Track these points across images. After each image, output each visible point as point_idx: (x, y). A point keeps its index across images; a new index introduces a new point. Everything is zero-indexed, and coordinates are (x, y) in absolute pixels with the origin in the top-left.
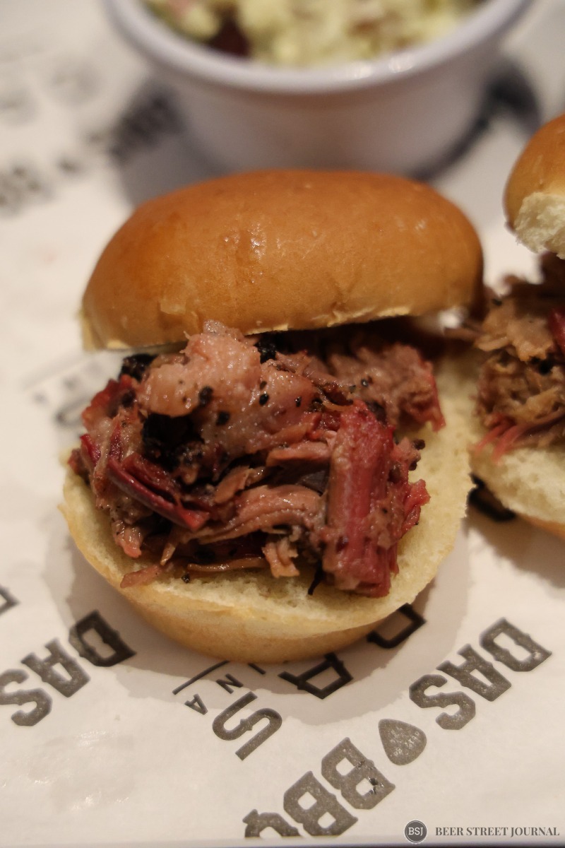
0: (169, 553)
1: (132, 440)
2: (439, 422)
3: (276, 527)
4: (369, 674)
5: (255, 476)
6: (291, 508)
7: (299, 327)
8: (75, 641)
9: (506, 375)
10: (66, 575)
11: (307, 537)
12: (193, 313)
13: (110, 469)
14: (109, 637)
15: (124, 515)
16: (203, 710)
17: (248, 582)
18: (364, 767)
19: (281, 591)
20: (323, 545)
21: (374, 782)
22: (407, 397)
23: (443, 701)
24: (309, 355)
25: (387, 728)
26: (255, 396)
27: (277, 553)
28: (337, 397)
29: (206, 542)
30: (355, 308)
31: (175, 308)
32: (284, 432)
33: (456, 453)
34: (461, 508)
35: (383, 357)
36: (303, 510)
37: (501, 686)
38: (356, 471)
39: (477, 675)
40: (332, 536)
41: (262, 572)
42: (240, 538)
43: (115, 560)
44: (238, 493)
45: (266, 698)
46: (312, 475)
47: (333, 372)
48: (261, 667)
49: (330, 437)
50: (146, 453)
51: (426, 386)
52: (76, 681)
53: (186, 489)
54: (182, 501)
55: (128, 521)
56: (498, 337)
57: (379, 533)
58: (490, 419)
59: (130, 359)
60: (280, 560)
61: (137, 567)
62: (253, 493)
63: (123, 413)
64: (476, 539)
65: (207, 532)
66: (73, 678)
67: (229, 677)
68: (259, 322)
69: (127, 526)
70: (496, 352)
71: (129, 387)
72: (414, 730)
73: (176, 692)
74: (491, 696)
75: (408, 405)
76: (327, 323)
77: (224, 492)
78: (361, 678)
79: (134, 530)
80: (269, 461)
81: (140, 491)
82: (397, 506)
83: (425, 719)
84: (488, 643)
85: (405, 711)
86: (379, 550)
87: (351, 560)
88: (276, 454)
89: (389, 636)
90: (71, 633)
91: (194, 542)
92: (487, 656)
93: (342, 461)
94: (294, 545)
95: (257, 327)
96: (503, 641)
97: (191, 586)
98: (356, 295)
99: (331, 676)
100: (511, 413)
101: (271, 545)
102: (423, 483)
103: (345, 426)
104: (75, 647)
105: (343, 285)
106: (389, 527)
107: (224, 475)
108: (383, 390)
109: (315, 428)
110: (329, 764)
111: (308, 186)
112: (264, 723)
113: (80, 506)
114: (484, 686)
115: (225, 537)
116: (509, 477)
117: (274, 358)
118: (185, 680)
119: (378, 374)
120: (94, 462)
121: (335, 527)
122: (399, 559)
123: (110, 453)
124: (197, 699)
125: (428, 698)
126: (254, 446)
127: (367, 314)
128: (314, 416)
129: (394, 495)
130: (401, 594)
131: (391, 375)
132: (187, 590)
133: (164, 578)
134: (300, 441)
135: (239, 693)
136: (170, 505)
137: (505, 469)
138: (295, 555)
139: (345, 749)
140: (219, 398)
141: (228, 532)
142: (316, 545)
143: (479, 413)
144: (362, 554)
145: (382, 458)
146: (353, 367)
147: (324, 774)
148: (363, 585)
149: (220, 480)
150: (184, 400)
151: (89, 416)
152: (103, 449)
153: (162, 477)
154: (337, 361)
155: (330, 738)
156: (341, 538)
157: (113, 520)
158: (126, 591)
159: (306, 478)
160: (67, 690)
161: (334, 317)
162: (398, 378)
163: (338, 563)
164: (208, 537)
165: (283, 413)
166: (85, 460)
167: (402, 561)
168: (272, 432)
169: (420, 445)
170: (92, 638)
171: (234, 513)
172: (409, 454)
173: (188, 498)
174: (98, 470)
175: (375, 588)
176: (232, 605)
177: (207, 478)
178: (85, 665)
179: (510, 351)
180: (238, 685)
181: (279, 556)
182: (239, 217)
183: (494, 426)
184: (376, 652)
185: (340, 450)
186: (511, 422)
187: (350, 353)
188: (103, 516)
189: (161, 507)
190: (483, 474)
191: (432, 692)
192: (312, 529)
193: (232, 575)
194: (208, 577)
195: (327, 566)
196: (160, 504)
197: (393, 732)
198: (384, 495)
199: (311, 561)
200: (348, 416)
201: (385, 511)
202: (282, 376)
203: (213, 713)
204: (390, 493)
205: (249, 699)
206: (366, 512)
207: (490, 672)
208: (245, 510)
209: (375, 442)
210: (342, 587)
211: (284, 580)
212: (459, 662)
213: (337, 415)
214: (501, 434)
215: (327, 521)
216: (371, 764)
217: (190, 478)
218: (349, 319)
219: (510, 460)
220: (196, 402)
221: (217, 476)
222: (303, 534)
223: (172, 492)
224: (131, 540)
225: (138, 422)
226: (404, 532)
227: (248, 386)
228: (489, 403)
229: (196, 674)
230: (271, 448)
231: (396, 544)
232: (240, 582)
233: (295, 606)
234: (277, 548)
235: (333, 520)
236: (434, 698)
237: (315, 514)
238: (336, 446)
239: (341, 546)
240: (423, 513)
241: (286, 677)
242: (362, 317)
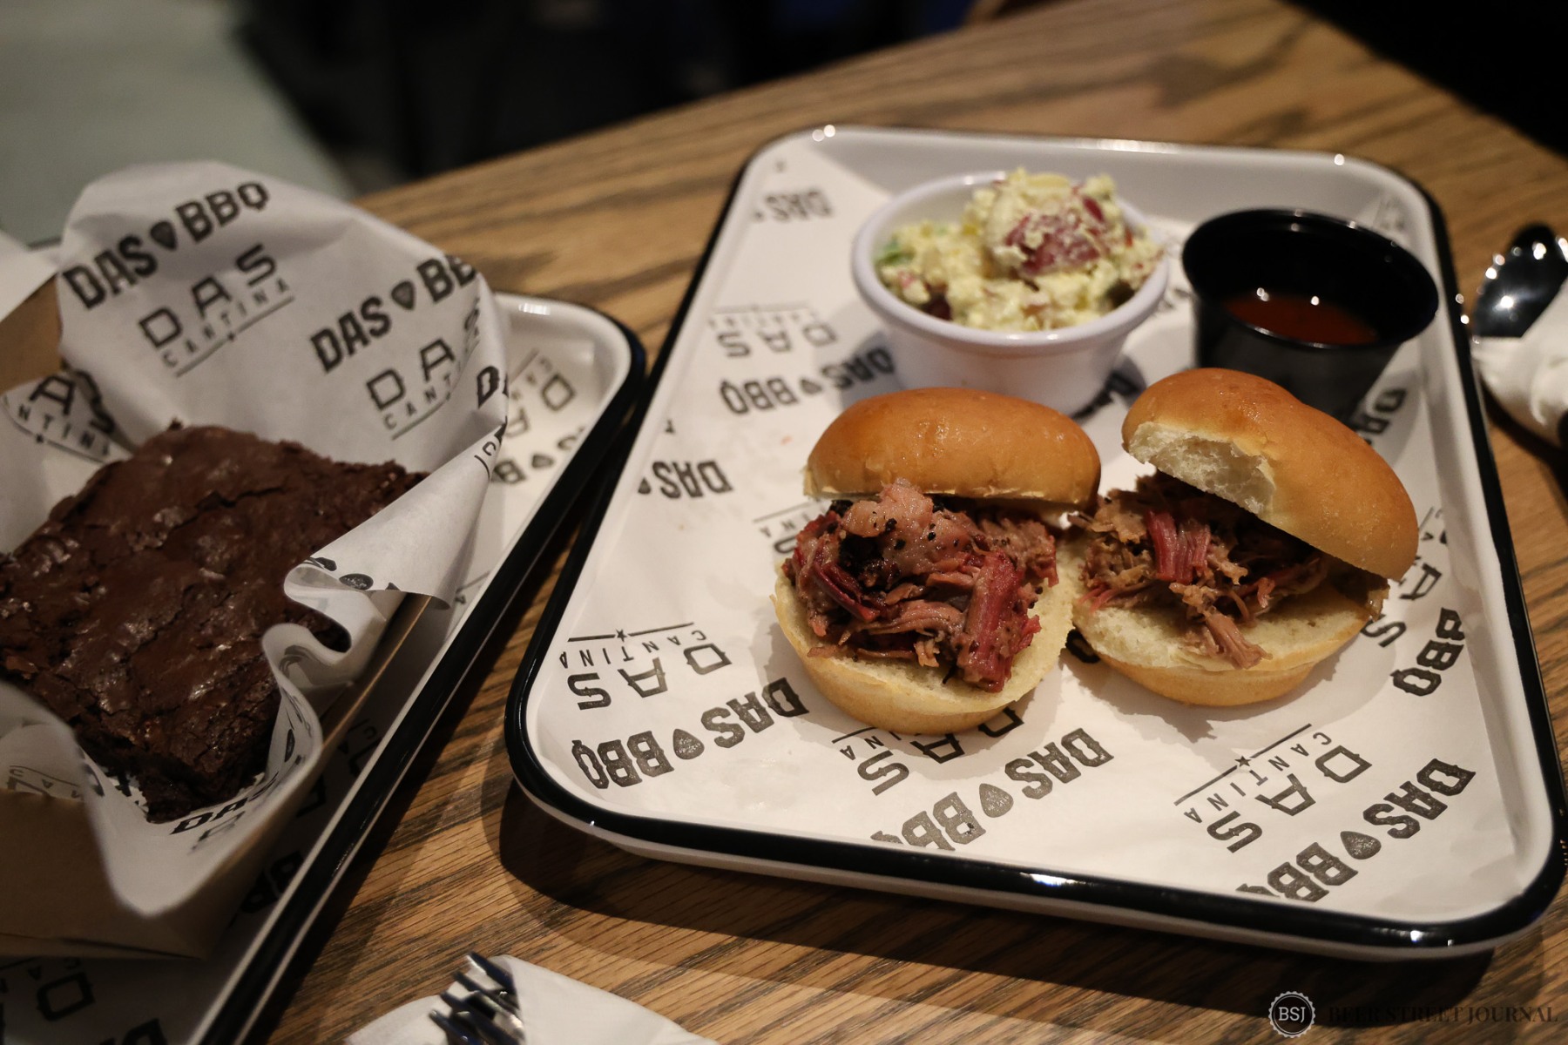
0: (845, 638)
1: (831, 551)
2: (1054, 580)
3: (927, 630)
4: (977, 752)
5: (916, 592)
6: (939, 618)
7: (961, 494)
8: (767, 696)
9: (1108, 552)
10: (767, 651)
11: (949, 640)
12: (889, 472)
13: (813, 571)
14: (792, 697)
15: (817, 605)
16: (852, 757)
17: (899, 669)
18: (964, 814)
19: (922, 678)
20: (960, 647)
21: (970, 826)
22: (1033, 557)
23: (1029, 777)
24: (967, 515)
25: (985, 789)
26: (926, 533)
27: (925, 648)
28: (983, 545)
29: (874, 633)
30: (1005, 487)
31: (875, 466)
32: (943, 563)
33: (1063, 604)
34: (1062, 642)
35: (1019, 528)
36: (948, 620)
37: (1075, 773)
38: (991, 598)
39: (1056, 763)
40: (967, 640)
41: (912, 664)
42: (898, 634)
43: (806, 639)
44: (904, 601)
45: (898, 756)
46: (957, 598)
47: (980, 528)
48: (900, 736)
49: (976, 572)
50: (840, 563)
51: (1049, 550)
52: (763, 723)
53: (866, 590)
54: (861, 598)
55: (820, 610)
56: (1107, 524)
57: (1001, 645)
58: (1091, 583)
59: (838, 502)
60: (926, 653)
61: (821, 645)
62: (913, 604)
63: (826, 537)
64: (1067, 672)
65: (876, 625)
66: (762, 721)
67: (874, 737)
68: (935, 485)
69: (818, 614)
70: (1103, 534)
71: (835, 519)
72: (1005, 794)
73: (834, 742)
74: (1065, 780)
75: (1033, 562)
76: (983, 494)
77: (894, 597)
78: (969, 754)
79: (825, 617)
80: (928, 582)
81: (832, 588)
82: (1017, 628)
83: (1014, 788)
84: (1067, 742)
85: (1001, 780)
86: (1000, 657)
87: (978, 659)
88: (935, 577)
89: (995, 728)
90: (764, 690)
91: (865, 632)
92: (1065, 752)
93: (982, 589)
94: (938, 645)
95: (933, 489)
96: (1079, 743)
97: (858, 664)
98: (1008, 477)
99: (948, 749)
100: (1108, 580)
101: (921, 643)
102: (1037, 618)
103: (988, 565)
104: (766, 700)
105: (999, 468)
106: (1009, 641)
107: (894, 587)
108: (1016, 550)
109: (966, 563)
110: (939, 807)
111: (983, 398)
112: (896, 772)
113: (786, 599)
114: (1061, 772)
115: (889, 631)
116: (1099, 627)
117: (942, 511)
118: (844, 735)
119: (1015, 538)
120: (801, 566)
121: (971, 635)
122: (1012, 669)
123: (815, 560)
124: (849, 748)
125: (1018, 774)
126: (919, 569)
127: (1014, 493)
128: (966, 555)
129: (1016, 620)
130: (1010, 693)
131: (1024, 541)
132: (856, 667)
133: (839, 656)
134: (953, 571)
135: (880, 750)
136: (853, 601)
137: (1098, 620)
138: (938, 652)
139: (952, 799)
140: (899, 529)
141: (891, 627)
142: (954, 647)
143: (1083, 579)
144: (987, 657)
145: (1011, 591)
146: (998, 530)
147: (934, 815)
148: (984, 680)
149: (891, 589)
150: (875, 525)
151: (802, 537)
152: (809, 558)
153: (849, 581)
154: (985, 524)
155: (944, 791)
156: (974, 642)
157: (809, 609)
158: (810, 661)
159: (953, 599)
160: (757, 728)
161: (989, 490)
162: (1028, 544)
163: (969, 660)
164: (876, 629)
165: (944, 548)
166: (795, 567)
167: (1014, 671)
168: (934, 561)
169: (1039, 591)
170: (779, 696)
171: (898, 614)
172: (1030, 595)
173: (866, 598)
174: (805, 570)
175: (990, 684)
176: (885, 681)
177: (882, 586)
178: (772, 713)
179: (1113, 535)
180: (881, 744)
181: (926, 652)
182: (931, 410)
183: (1093, 588)
184: (984, 738)
185: (982, 580)
186: (1107, 586)
187: (995, 521)
188: (802, 605)
189: (845, 602)
190: (1080, 623)
191: (1021, 770)
192: (953, 634)
193: (889, 662)
194: (871, 660)
195: (960, 662)
196: (846, 599)
197: (989, 793)
198: (1009, 618)
199: (948, 658)
200: (990, 558)
201: (1008, 630)
202: (946, 522)
203: (860, 760)
204: (1014, 619)
205: (888, 754)
206: (994, 627)
207: (1066, 763)
208: (906, 614)
209: (1008, 579)
210: (969, 679)
211: (928, 668)
212: (1044, 753)
213: (983, 557)
214: (1098, 595)
215: (964, 630)
216: (970, 812)
217: (870, 583)
218: (999, 495)
219: (1102, 614)
220: (883, 529)
221: (889, 586)
222: (946, 637)
223: (855, 592)
224: (820, 625)
225: (837, 543)
226: (1019, 650)
227: (922, 525)
228: (1092, 571)
229: (853, 732)
230: (932, 573)
231: (1012, 657)
232: (894, 667)
233: (931, 689)
234: (924, 645)
235: (969, 630)
236: (1023, 774)
237: (957, 624)
238: (979, 577)
239: (973, 648)
240: (1034, 640)
241: (915, 744)
242: (1008, 494)
